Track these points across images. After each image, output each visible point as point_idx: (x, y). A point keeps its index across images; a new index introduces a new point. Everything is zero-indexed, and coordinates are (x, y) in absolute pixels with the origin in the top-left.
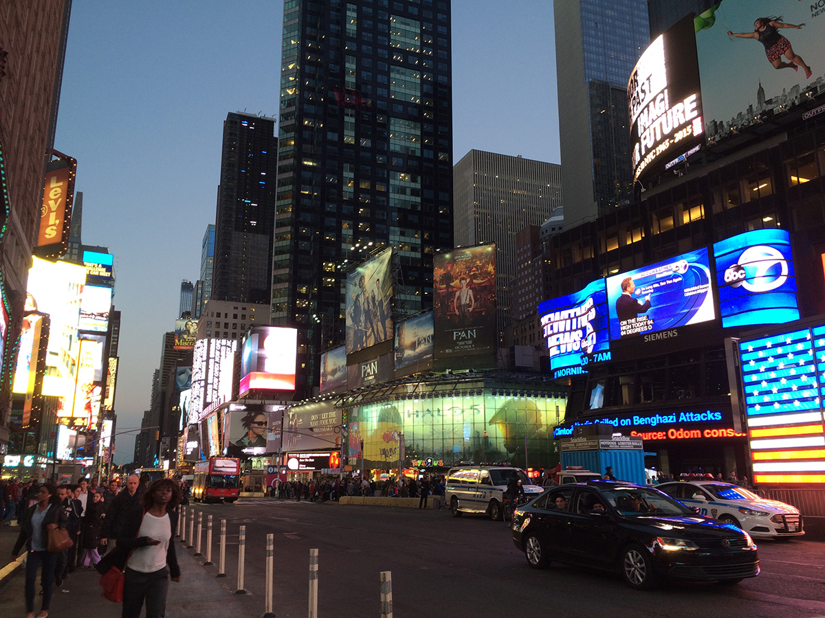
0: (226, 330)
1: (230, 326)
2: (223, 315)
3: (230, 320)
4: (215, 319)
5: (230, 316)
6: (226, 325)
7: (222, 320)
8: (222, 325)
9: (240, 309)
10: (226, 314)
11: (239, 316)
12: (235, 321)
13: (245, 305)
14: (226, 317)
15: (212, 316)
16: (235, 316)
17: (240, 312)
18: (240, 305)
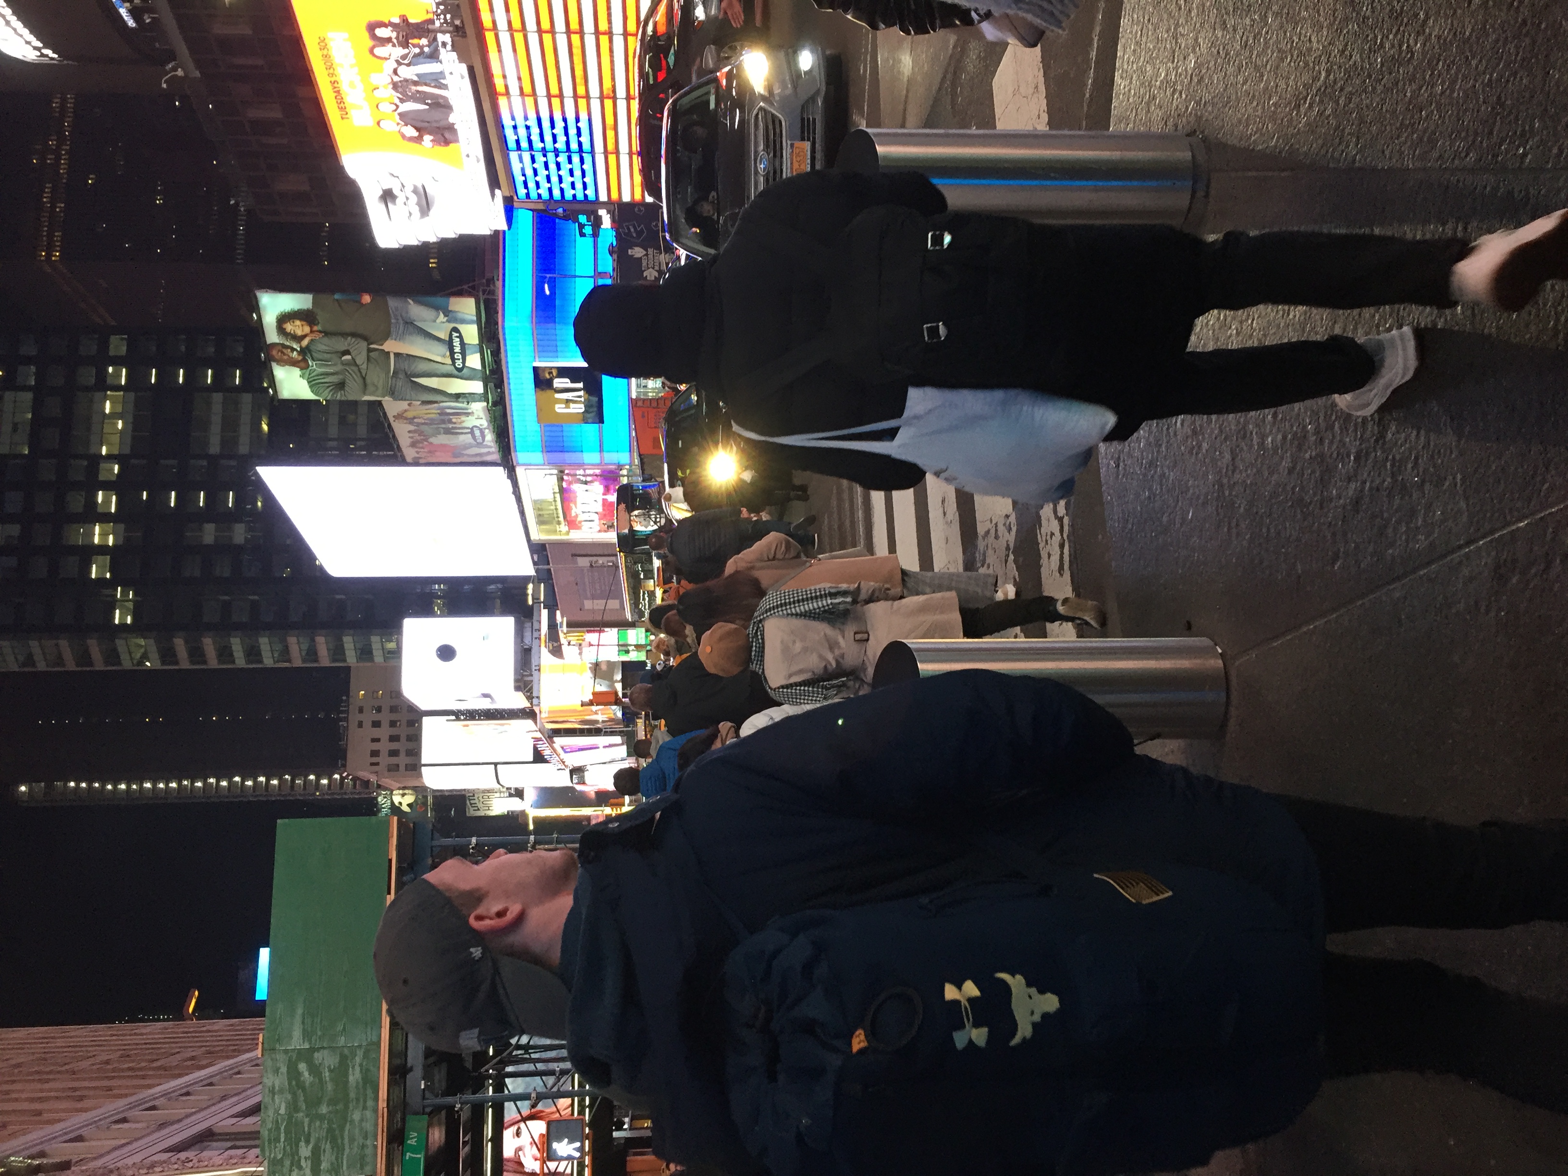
0: (403, 738)
1: (395, 731)
2: (375, 746)
3: (384, 732)
4: (384, 759)
5: (376, 733)
6: (393, 738)
7: (385, 746)
8: (394, 746)
9: (361, 717)
10: (374, 740)
11: (377, 717)
12: (385, 724)
13: (353, 709)
14: (378, 740)
15: (377, 764)
16: (376, 724)
17: (369, 717)
18: (354, 717)
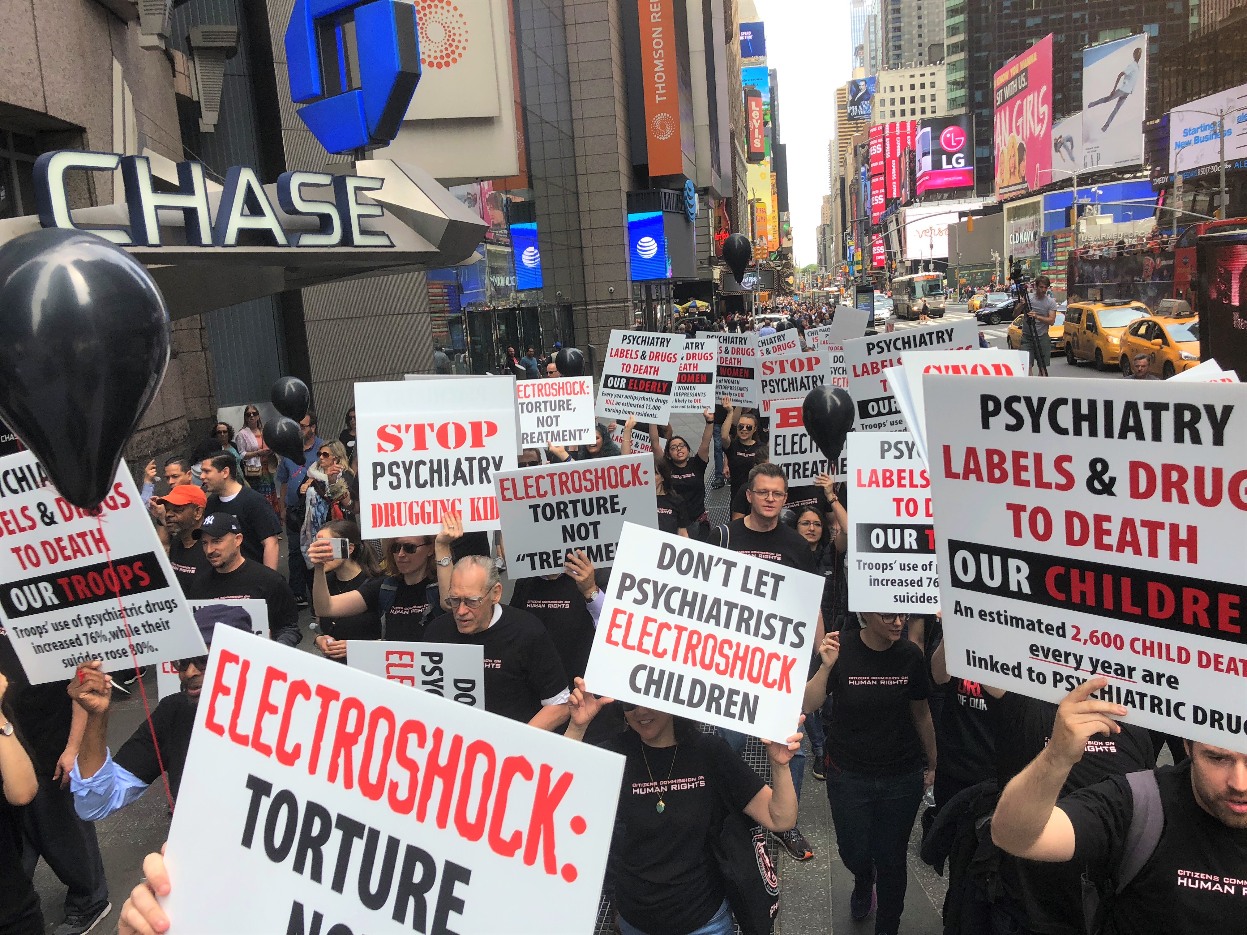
0: (903, 107)
1: (908, 100)
2: (897, 89)
3: (907, 94)
4: (889, 95)
5: (907, 88)
6: (903, 101)
7: (897, 95)
8: (898, 101)
9: (917, 76)
10: (901, 87)
11: (917, 86)
12: (912, 93)
13: (922, 71)
14: (901, 90)
15: (885, 92)
16: (912, 87)
17: (917, 81)
18: (917, 71)
